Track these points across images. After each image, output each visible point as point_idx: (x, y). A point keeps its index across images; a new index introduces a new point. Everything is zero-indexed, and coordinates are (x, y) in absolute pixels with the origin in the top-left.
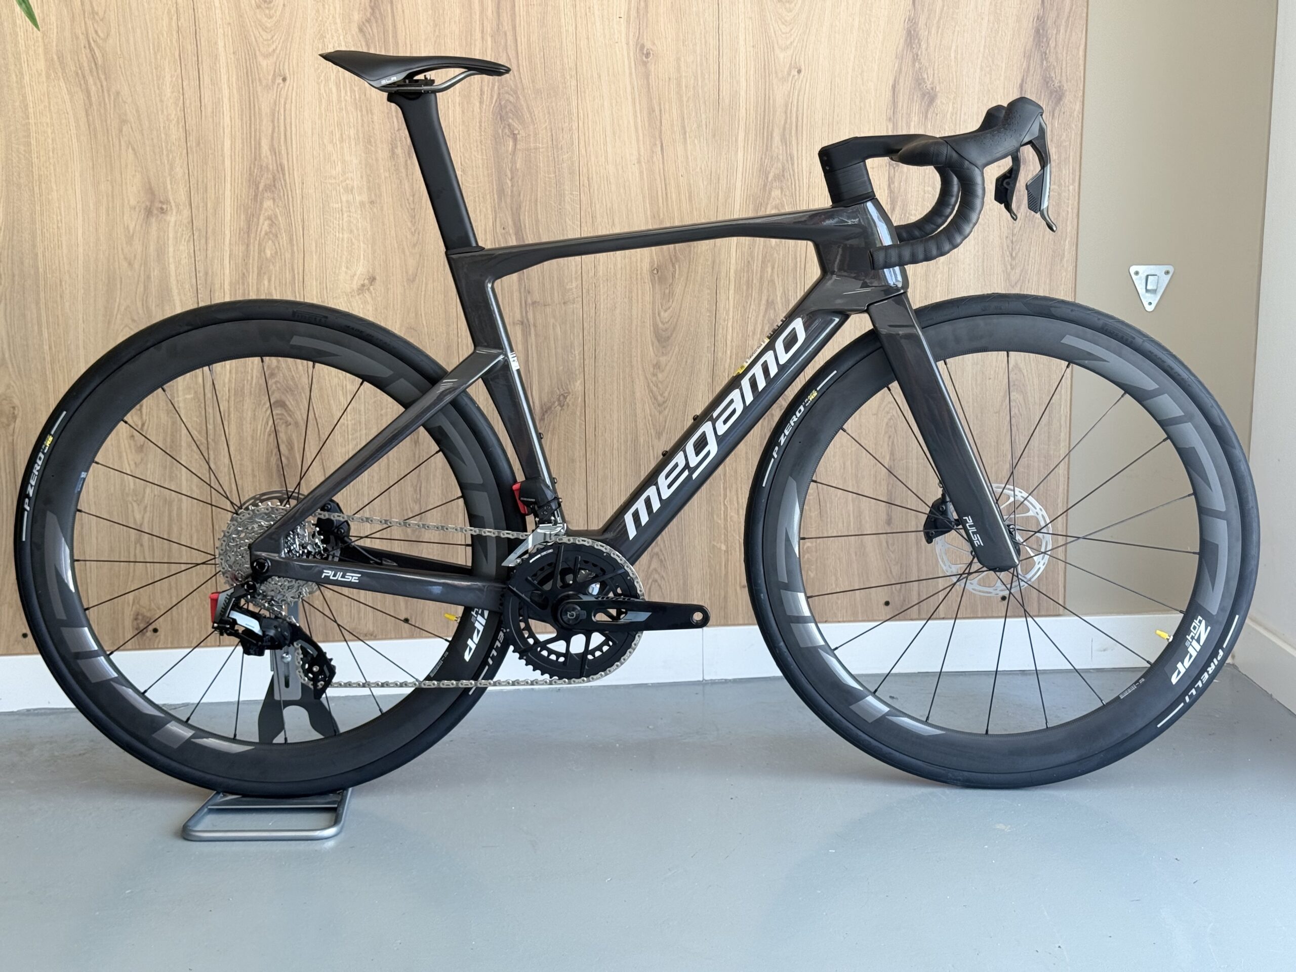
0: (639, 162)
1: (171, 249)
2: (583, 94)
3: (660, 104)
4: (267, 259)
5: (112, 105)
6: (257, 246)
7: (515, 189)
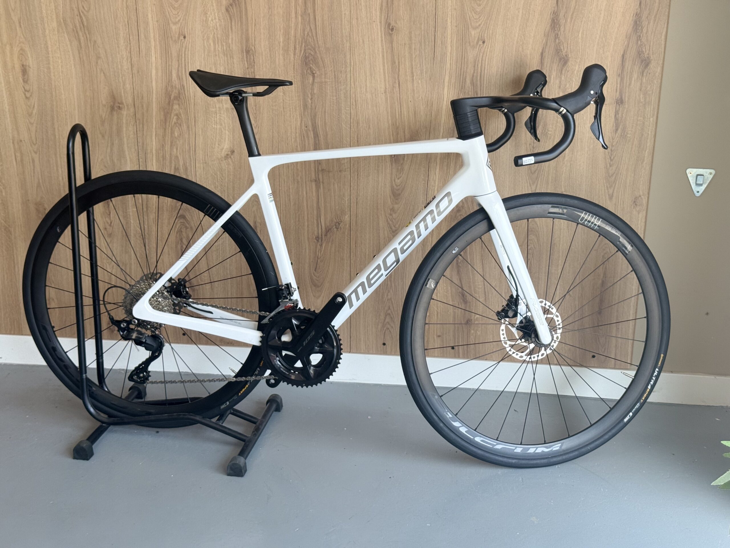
0: (385, 92)
1: (124, 129)
2: (353, 52)
3: (399, 59)
4: (175, 137)
5: (92, 49)
6: (170, 131)
7: (313, 104)
